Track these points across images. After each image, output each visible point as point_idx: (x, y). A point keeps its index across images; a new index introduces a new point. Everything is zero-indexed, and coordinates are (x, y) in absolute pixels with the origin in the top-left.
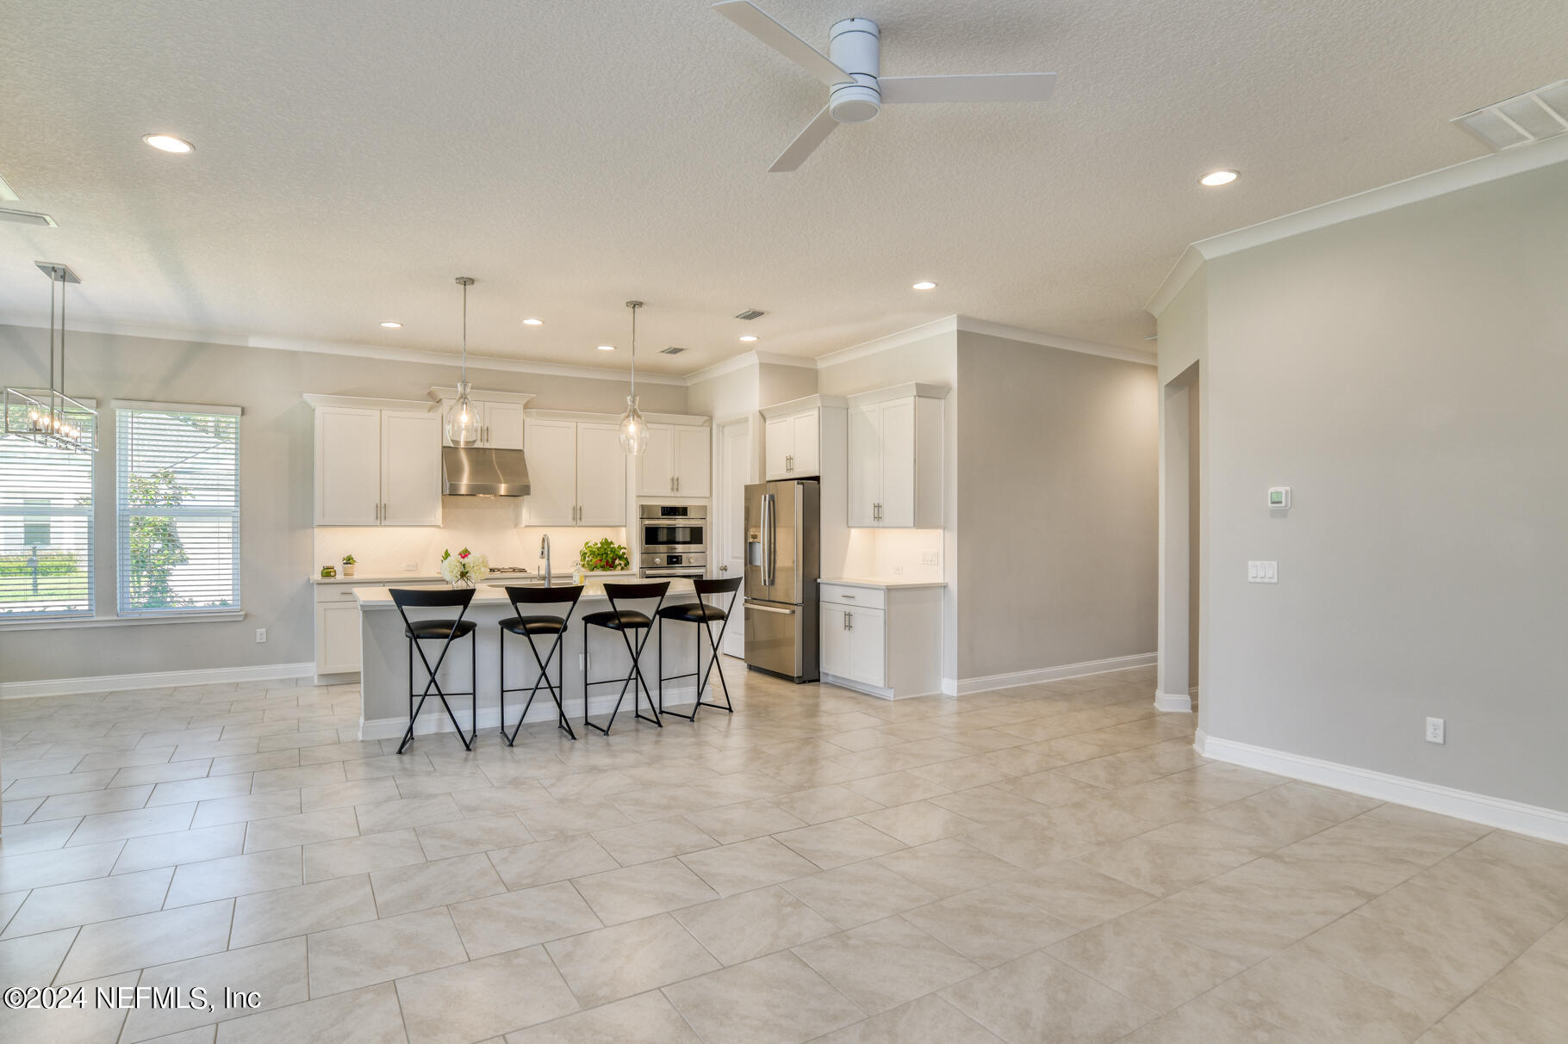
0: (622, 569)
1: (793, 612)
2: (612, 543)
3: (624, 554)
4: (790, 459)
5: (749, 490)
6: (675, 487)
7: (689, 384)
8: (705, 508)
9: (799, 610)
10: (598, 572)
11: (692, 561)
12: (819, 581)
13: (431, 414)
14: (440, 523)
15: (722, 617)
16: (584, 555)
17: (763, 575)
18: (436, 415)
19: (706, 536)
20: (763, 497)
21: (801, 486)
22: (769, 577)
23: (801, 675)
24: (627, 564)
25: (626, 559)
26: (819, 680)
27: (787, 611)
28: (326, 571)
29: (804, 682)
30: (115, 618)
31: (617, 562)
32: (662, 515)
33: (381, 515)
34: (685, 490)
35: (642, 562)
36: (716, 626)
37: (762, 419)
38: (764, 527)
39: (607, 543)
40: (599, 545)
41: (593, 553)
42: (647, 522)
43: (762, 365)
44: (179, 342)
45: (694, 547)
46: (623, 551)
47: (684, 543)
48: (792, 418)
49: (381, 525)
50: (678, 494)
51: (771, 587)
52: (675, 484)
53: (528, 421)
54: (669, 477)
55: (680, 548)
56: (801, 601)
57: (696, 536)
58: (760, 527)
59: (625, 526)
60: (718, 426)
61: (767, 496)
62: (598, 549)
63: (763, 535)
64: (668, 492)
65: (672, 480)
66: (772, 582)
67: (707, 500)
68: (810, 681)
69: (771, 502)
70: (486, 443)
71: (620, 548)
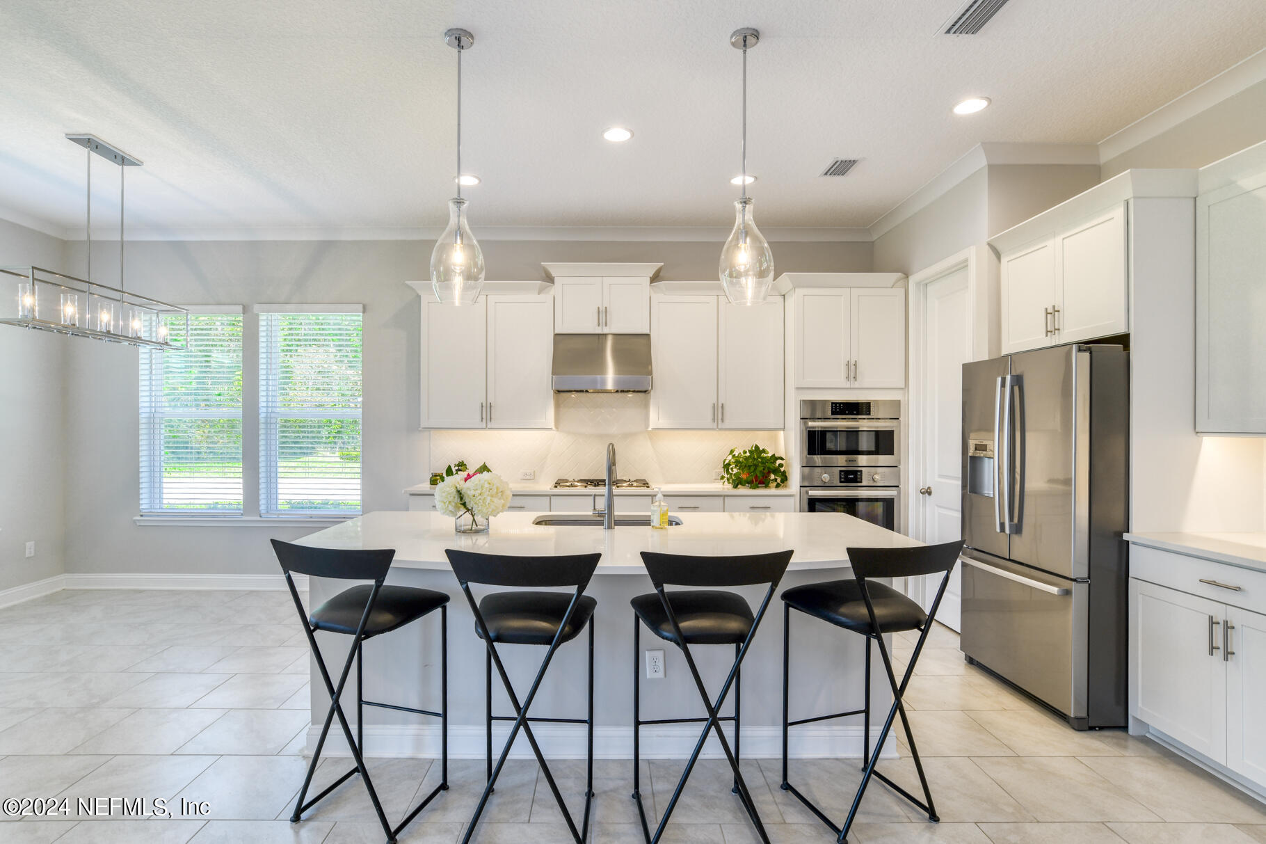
0: (778, 486)
1: (1067, 593)
2: (764, 451)
3: (781, 465)
4: (1053, 312)
5: (970, 371)
6: (852, 375)
7: (875, 238)
8: (897, 404)
9: (1080, 593)
10: (742, 490)
11: (877, 477)
12: (1126, 536)
13: (542, 297)
14: (552, 425)
15: (919, 621)
16: (726, 467)
17: (1000, 514)
18: (546, 298)
19: (899, 442)
20: (999, 380)
21: (1087, 355)
22: (1011, 519)
23: (1084, 714)
24: (785, 478)
25: (784, 472)
26: (1125, 728)
27: (1054, 590)
28: (434, 478)
29: (1092, 728)
30: (259, 519)
31: (772, 477)
32: (833, 413)
33: (487, 415)
34: (866, 380)
35: (804, 478)
36: (901, 643)
37: (994, 257)
38: (1001, 429)
39: (757, 451)
40: (748, 454)
41: (737, 463)
42: (811, 424)
43: (991, 167)
44: (309, 242)
45: (883, 459)
46: (779, 462)
47: (869, 453)
48: (1059, 239)
49: (486, 428)
50: (857, 385)
51: (1015, 538)
52: (852, 370)
53: (654, 297)
54: (843, 363)
55: (863, 460)
56: (1084, 573)
57: (884, 443)
58: (992, 430)
59: (784, 429)
60: (918, 284)
61: (1008, 378)
62: (746, 458)
63: (998, 443)
64: (841, 381)
65: (848, 365)
66: (1018, 529)
67: (901, 392)
68: (1101, 728)
69: (1016, 389)
70: (604, 327)
71: (774, 458)
